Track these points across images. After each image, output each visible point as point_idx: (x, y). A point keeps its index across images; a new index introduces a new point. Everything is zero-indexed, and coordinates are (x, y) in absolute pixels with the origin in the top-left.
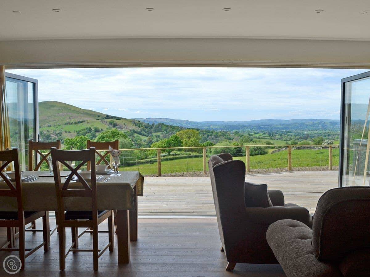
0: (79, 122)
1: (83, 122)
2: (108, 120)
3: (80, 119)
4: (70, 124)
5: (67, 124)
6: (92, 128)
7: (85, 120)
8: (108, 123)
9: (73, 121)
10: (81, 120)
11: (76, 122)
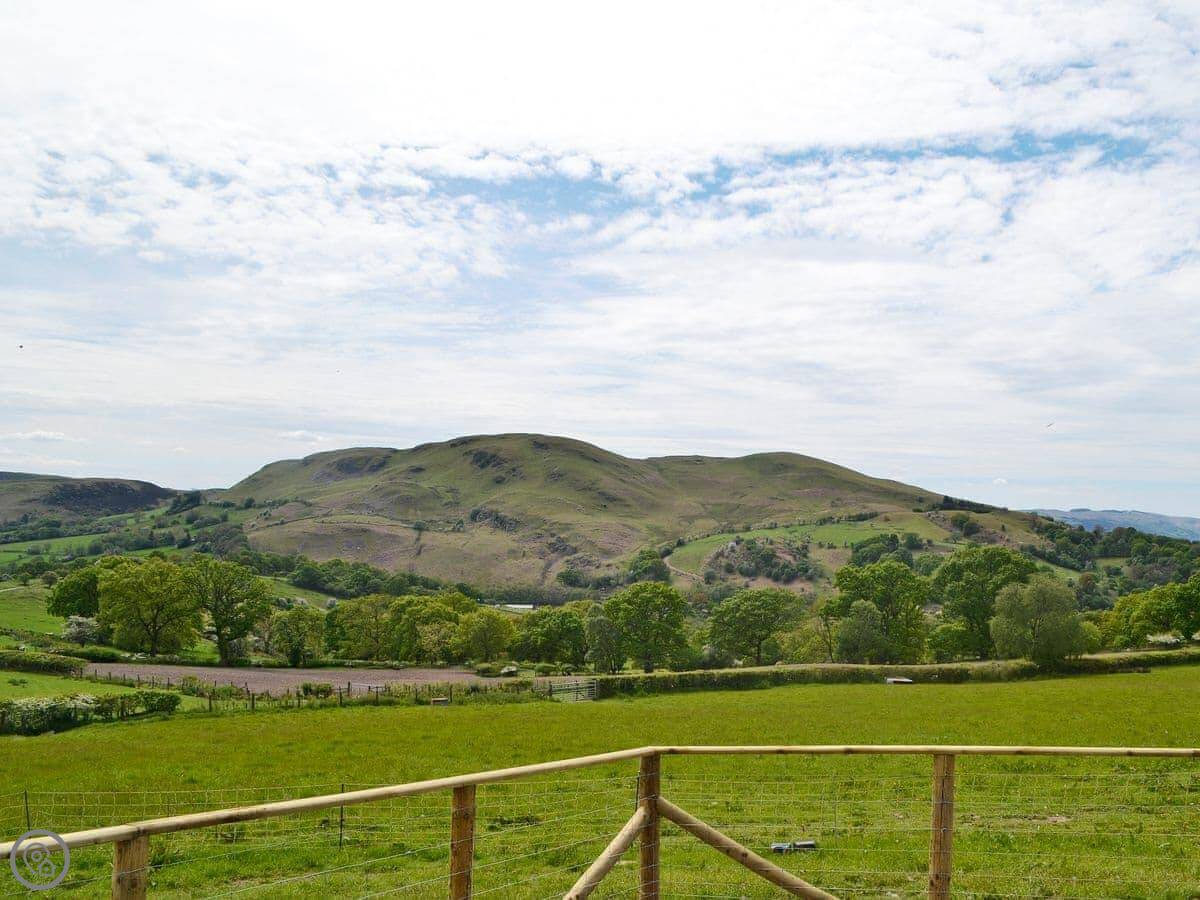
0: (861, 518)
1: (873, 516)
2: (952, 513)
3: (865, 508)
4: (834, 523)
5: (823, 522)
6: (899, 536)
7: (879, 511)
8: (949, 523)
9: (841, 512)
10: (865, 511)
11: (850, 517)
